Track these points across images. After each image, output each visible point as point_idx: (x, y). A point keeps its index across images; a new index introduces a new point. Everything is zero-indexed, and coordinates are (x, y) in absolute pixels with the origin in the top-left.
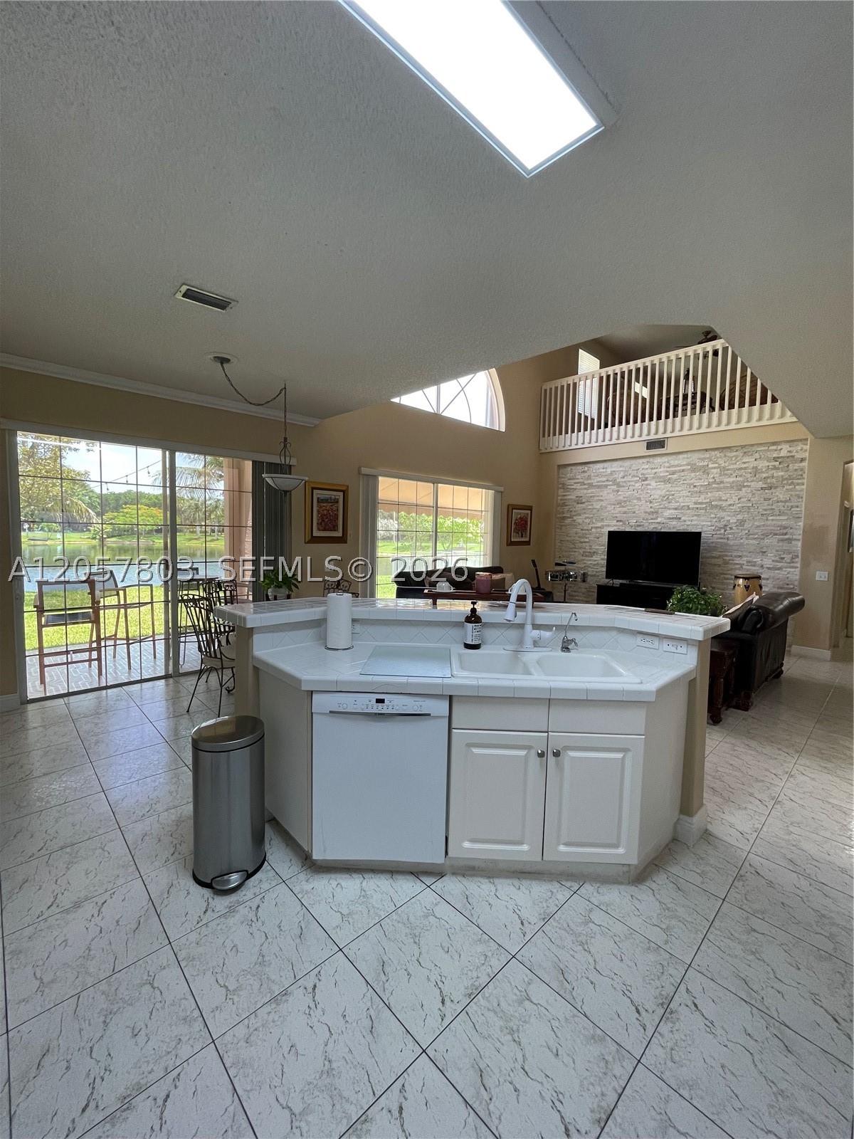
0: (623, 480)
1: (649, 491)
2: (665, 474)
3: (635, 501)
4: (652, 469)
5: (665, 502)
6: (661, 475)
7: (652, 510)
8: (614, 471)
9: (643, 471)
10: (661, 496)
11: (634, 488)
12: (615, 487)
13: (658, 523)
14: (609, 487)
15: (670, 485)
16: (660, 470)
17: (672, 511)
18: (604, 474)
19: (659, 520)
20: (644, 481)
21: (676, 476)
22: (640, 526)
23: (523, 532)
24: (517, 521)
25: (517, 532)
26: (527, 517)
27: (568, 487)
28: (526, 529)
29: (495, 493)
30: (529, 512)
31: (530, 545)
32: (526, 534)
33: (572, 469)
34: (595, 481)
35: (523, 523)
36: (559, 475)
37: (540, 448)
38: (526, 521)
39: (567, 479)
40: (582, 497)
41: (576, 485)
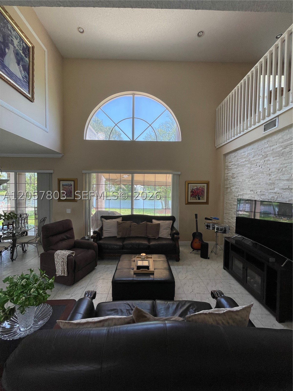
0: (254, 159)
1: (269, 166)
2: (279, 150)
3: (260, 175)
4: (270, 146)
5: (280, 174)
6: (277, 150)
7: (270, 181)
8: (249, 153)
9: (266, 150)
10: (276, 169)
11: (260, 164)
12: (249, 165)
13: (275, 193)
14: (246, 165)
15: (284, 158)
16: (276, 146)
17: (285, 182)
18: (244, 156)
19: (276, 190)
20: (265, 157)
21: (288, 149)
22: (263, 195)
23: (200, 196)
24: (193, 191)
25: (194, 197)
26: (204, 188)
27: (229, 168)
28: (203, 195)
29: (173, 175)
30: (206, 185)
31: (208, 204)
32: (203, 198)
33: (230, 156)
34: (240, 162)
35: (200, 192)
36: (225, 161)
37: (216, 146)
38: (202, 190)
39: (228, 163)
40: (234, 174)
41: (232, 166)
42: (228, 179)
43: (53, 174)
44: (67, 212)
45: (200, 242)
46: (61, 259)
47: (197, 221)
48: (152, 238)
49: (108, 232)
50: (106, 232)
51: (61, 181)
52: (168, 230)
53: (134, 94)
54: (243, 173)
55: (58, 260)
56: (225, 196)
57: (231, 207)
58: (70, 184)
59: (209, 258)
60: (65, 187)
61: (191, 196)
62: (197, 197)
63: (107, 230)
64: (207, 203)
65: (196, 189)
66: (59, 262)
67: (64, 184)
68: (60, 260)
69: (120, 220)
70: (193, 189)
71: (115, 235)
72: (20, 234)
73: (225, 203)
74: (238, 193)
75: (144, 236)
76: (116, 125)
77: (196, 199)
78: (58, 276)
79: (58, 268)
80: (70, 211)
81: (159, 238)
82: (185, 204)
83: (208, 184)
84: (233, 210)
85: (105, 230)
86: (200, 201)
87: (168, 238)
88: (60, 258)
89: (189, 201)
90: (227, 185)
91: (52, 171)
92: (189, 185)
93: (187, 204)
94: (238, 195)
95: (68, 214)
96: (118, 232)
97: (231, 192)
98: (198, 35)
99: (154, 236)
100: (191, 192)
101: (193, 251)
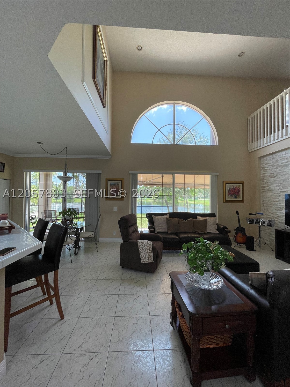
18: (286, 158)
23: (237, 195)
24: (230, 190)
25: (231, 196)
26: (239, 187)
27: (266, 169)
28: (239, 194)
29: (212, 176)
30: (241, 185)
31: (244, 202)
32: (239, 196)
33: (267, 158)
34: (281, 163)
35: (236, 191)
36: (260, 163)
37: (249, 150)
38: (239, 189)
39: (264, 164)
40: (273, 173)
41: (269, 167)
42: (265, 179)
43: (101, 174)
44: (114, 211)
45: (243, 236)
46: (147, 246)
47: (238, 217)
48: (201, 233)
49: (159, 227)
50: (158, 227)
51: (109, 181)
52: (214, 226)
53: (174, 104)
54: (285, 172)
55: (143, 248)
56: (261, 194)
57: (270, 204)
58: (118, 184)
59: (255, 251)
60: (113, 187)
61: (228, 195)
62: (234, 196)
63: (158, 226)
64: (242, 201)
65: (233, 188)
66: (144, 250)
67: (112, 183)
68: (146, 248)
69: (167, 216)
70: (230, 189)
71: (166, 230)
72: (75, 231)
73: (262, 200)
74: (280, 191)
75: (192, 231)
76: (159, 130)
77: (233, 198)
78: (143, 263)
79: (143, 255)
80: (117, 209)
81: (207, 232)
82: (224, 202)
83: (243, 183)
84: (274, 206)
85: (157, 226)
86: (237, 200)
87: (216, 232)
88: (145, 246)
89: (227, 200)
90: (264, 184)
91: (100, 172)
92: (227, 184)
93: (225, 202)
94: (279, 192)
95: (116, 212)
96: (168, 228)
97: (270, 190)
98: (239, 55)
99: (203, 232)
100: (228, 191)
101: (237, 244)
